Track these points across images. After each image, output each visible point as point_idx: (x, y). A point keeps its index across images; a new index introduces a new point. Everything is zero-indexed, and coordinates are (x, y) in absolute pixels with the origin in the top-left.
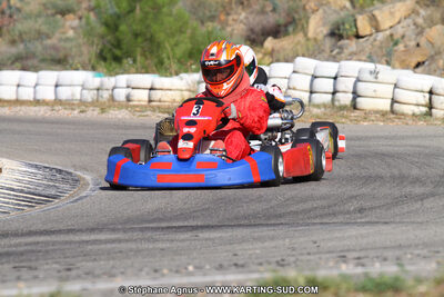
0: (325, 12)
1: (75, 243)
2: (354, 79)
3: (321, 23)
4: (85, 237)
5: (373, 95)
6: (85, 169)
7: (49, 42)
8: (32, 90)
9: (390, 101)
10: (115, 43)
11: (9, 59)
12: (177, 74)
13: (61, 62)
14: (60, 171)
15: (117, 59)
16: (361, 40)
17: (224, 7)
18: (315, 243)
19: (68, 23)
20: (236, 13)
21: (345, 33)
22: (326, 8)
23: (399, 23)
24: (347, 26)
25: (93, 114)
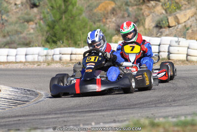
0: (153, 16)
1: (37, 119)
2: (168, 46)
3: (151, 21)
4: (42, 117)
5: (178, 52)
6: (41, 89)
7: (21, 35)
8: (14, 57)
9: (186, 55)
10: (53, 35)
11: (3, 44)
12: (83, 47)
13: (27, 44)
14: (29, 91)
15: (55, 42)
16: (171, 28)
17: (104, 15)
18: (153, 114)
19: (30, 26)
20: (111, 18)
21: (163, 25)
22: (153, 14)
23: (189, 19)
24: (164, 22)
25: (44, 66)
